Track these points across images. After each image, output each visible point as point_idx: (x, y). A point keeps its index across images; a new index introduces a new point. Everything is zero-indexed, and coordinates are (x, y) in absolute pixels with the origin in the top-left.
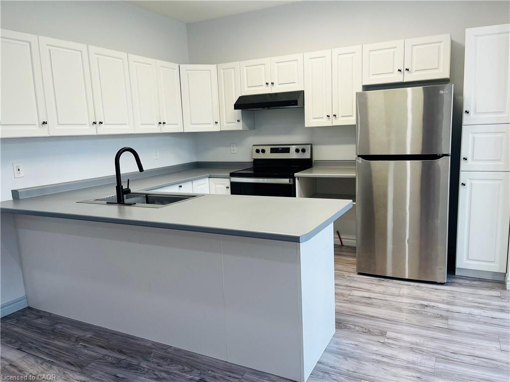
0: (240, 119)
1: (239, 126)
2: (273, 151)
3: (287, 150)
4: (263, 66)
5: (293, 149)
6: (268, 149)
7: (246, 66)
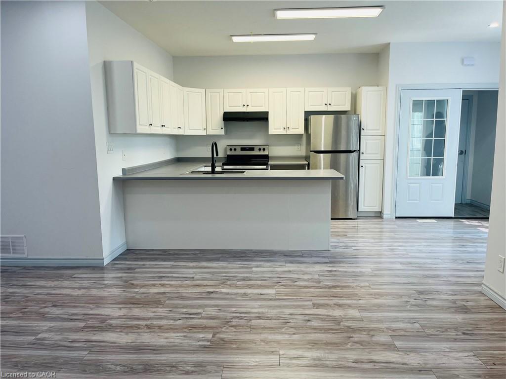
0: (223, 127)
1: (222, 132)
2: (243, 149)
3: (252, 149)
4: (241, 94)
5: (256, 148)
6: (239, 149)
7: (228, 93)
